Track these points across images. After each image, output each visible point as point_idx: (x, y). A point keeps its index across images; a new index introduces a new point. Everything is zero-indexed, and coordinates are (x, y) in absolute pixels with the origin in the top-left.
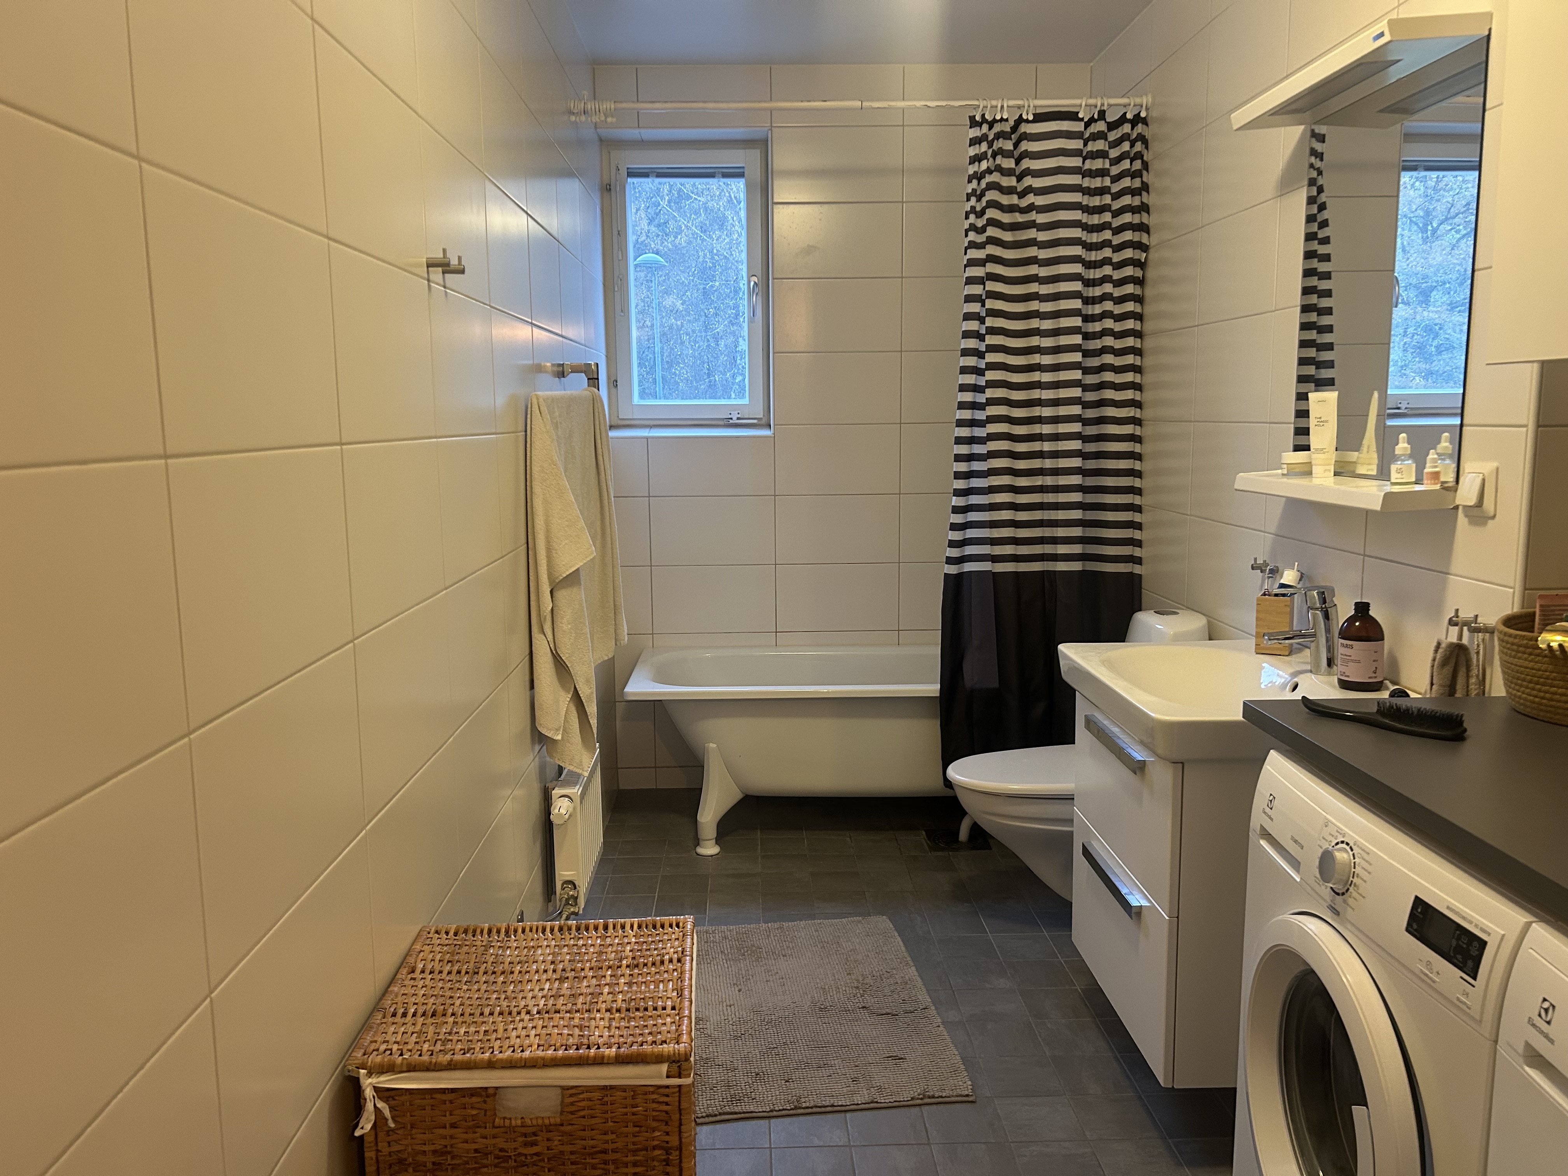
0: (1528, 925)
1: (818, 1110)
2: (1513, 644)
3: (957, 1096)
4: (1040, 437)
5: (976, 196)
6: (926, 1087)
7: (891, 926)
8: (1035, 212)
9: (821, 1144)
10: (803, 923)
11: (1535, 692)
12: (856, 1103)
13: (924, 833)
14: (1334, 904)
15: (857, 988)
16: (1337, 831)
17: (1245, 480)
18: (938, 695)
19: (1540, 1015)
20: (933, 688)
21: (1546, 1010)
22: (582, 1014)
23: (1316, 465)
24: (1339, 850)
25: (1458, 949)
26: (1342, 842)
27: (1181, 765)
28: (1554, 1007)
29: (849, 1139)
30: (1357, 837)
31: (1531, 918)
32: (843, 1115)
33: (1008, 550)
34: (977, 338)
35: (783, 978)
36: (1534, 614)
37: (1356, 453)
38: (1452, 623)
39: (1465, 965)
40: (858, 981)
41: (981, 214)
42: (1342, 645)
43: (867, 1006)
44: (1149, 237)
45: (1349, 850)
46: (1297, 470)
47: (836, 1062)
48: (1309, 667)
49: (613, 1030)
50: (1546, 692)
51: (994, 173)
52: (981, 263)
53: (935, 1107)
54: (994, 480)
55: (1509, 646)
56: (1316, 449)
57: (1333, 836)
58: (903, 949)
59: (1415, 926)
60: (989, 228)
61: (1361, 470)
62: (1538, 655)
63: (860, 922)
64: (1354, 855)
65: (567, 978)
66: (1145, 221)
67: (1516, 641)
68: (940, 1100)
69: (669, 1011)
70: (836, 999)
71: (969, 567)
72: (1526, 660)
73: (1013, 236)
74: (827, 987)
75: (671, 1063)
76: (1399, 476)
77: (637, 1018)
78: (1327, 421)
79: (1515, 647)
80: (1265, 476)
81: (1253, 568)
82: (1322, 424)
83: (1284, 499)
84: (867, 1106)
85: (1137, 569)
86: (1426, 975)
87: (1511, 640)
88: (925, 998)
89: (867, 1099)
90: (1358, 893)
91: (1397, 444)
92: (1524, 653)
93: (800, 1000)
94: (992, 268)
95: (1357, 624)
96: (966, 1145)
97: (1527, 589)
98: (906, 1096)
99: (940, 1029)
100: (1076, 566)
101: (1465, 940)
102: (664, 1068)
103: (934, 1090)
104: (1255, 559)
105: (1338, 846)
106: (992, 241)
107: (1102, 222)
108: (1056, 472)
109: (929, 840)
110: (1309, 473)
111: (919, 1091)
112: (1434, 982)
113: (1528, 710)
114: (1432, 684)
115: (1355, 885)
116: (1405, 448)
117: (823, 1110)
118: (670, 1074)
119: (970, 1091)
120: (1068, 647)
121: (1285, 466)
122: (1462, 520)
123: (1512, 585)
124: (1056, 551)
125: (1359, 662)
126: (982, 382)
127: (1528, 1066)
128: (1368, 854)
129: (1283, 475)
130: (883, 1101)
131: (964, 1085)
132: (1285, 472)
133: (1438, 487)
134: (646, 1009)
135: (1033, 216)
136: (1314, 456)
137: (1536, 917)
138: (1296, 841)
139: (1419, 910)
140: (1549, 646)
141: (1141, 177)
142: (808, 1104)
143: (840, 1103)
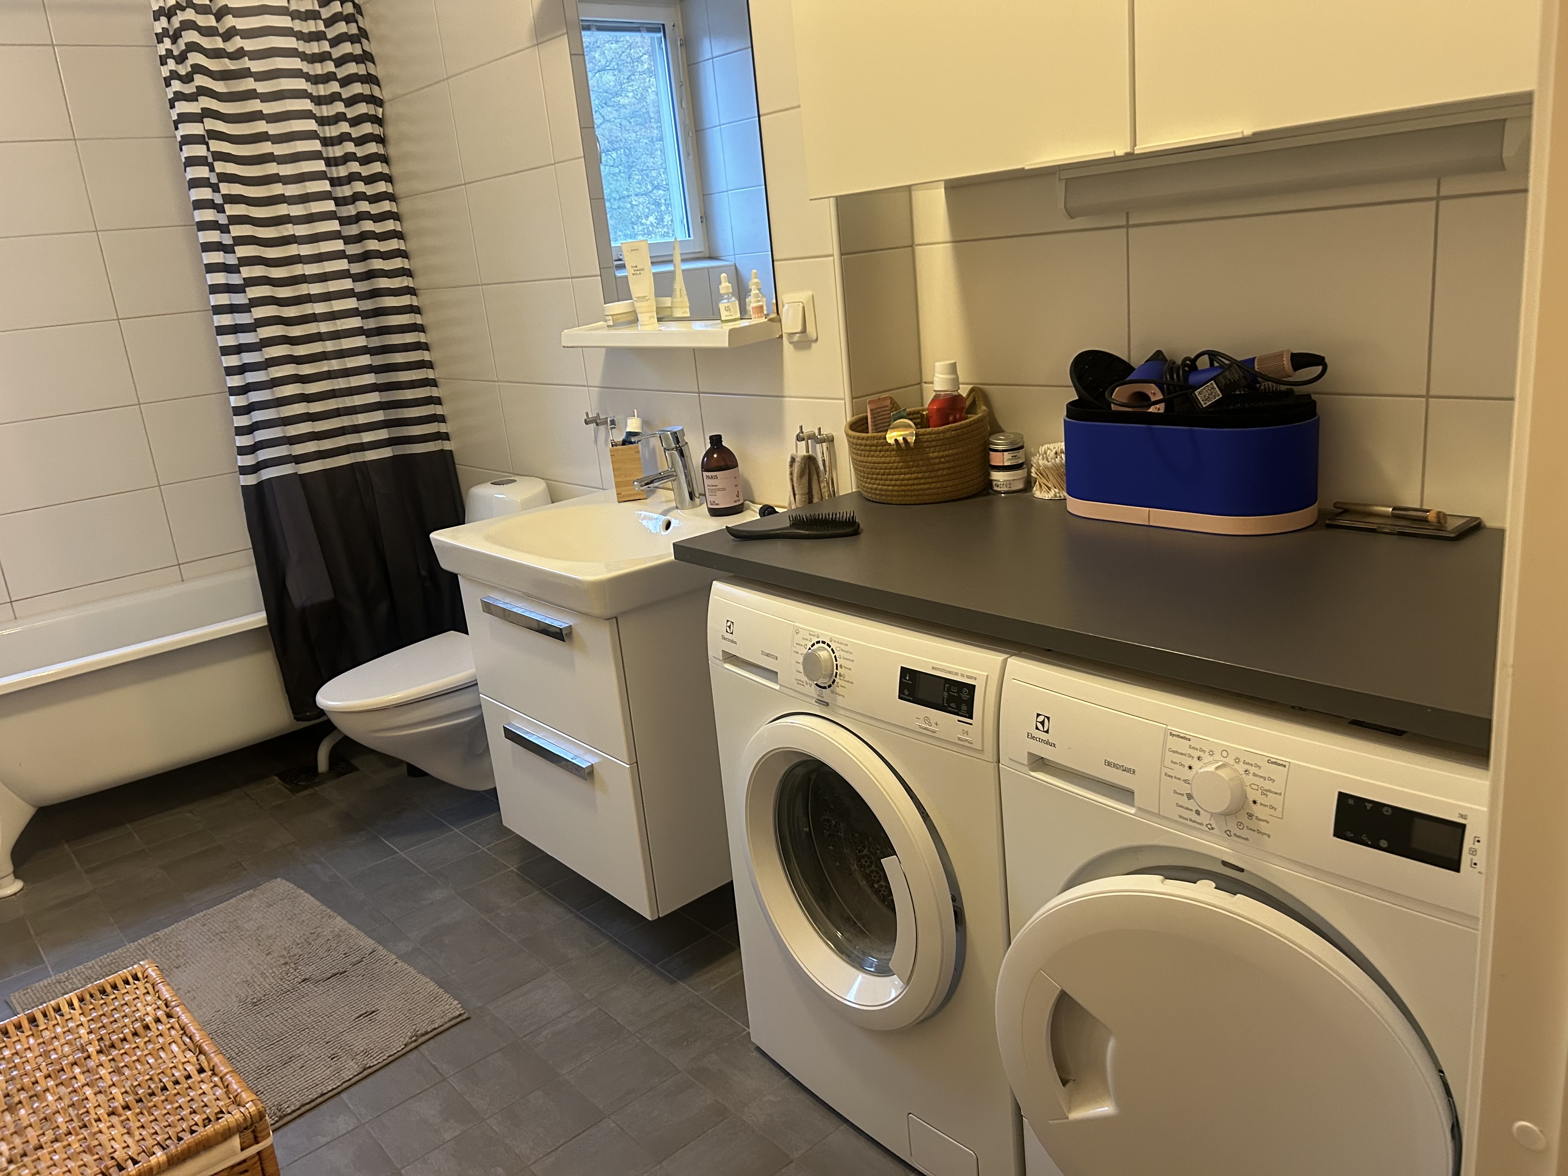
0: (1005, 662)
1: (308, 1107)
2: (866, 445)
3: (450, 1020)
4: (313, 318)
5: (169, 37)
6: (414, 1027)
7: (292, 885)
8: (246, 58)
9: (329, 1139)
10: (182, 924)
11: (888, 482)
12: (348, 1079)
13: (276, 778)
14: (822, 697)
15: (286, 963)
16: (810, 634)
17: (572, 336)
18: (266, 624)
19: (1037, 728)
20: (259, 619)
21: (1042, 723)
22: (77, 1135)
23: (642, 313)
24: (819, 649)
25: (950, 699)
26: (818, 642)
27: (615, 619)
28: (1048, 718)
29: (357, 1118)
30: (830, 634)
31: (1006, 656)
32: (337, 1099)
33: (311, 447)
34: (214, 209)
35: (189, 992)
36: (867, 418)
37: (669, 299)
38: (799, 438)
39: (960, 710)
40: (283, 956)
41: (181, 59)
42: (708, 477)
43: (308, 977)
44: (381, 90)
45: (827, 647)
46: (621, 320)
47: (302, 1049)
48: (674, 504)
49: (137, 1133)
50: (896, 480)
51: (188, 9)
52: (198, 118)
53: (432, 1041)
54: (277, 371)
55: (862, 447)
56: (638, 298)
57: (807, 640)
58: (318, 903)
59: (906, 692)
60: (197, 77)
61: (678, 313)
62: (887, 451)
63: (251, 896)
64: (832, 650)
65: (20, 1102)
66: (372, 72)
67: (868, 442)
68: (435, 1032)
69: (196, 1077)
70: (267, 986)
71: (267, 474)
72: (878, 456)
73: (227, 86)
74: (249, 978)
75: (241, 1132)
76: (728, 313)
77: (160, 1104)
78: (643, 270)
79: (868, 448)
80: (590, 330)
81: (587, 423)
82: (638, 272)
83: (604, 350)
84: (361, 1076)
85: (447, 446)
86: (926, 729)
87: (864, 442)
88: (368, 943)
89: (357, 1069)
90: (845, 681)
91: (720, 283)
92: (876, 451)
93: (224, 1005)
94: (211, 124)
95: (715, 456)
96: (482, 1062)
97: (855, 398)
98: (397, 1046)
99: (400, 964)
100: (386, 453)
101: (955, 689)
102: (236, 1141)
103: (425, 1027)
104: (587, 414)
105: (814, 647)
106: (203, 91)
107: (325, 72)
108: (341, 354)
109: (286, 783)
110: (636, 321)
111: (409, 1034)
112: (934, 732)
113: (883, 498)
114: (794, 495)
115: (840, 675)
116: (728, 287)
117: (313, 1104)
118: (244, 1145)
119: (460, 1009)
120: (440, 535)
121: (610, 318)
122: (787, 347)
123: (842, 397)
124: (361, 439)
125: (724, 489)
126: (231, 260)
127: (1033, 771)
128: (846, 645)
129: (608, 326)
130: (375, 1063)
131: (452, 1007)
132: (611, 323)
133: (764, 320)
134: (164, 1088)
135: (246, 63)
136: (637, 305)
137: (1007, 654)
138: (768, 655)
139: (907, 678)
140: (896, 440)
141: (357, 22)
142: (293, 1108)
143: (330, 1088)
